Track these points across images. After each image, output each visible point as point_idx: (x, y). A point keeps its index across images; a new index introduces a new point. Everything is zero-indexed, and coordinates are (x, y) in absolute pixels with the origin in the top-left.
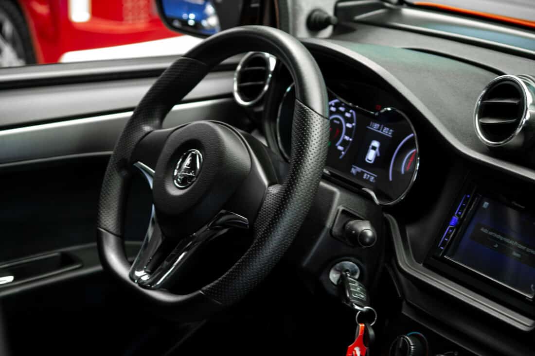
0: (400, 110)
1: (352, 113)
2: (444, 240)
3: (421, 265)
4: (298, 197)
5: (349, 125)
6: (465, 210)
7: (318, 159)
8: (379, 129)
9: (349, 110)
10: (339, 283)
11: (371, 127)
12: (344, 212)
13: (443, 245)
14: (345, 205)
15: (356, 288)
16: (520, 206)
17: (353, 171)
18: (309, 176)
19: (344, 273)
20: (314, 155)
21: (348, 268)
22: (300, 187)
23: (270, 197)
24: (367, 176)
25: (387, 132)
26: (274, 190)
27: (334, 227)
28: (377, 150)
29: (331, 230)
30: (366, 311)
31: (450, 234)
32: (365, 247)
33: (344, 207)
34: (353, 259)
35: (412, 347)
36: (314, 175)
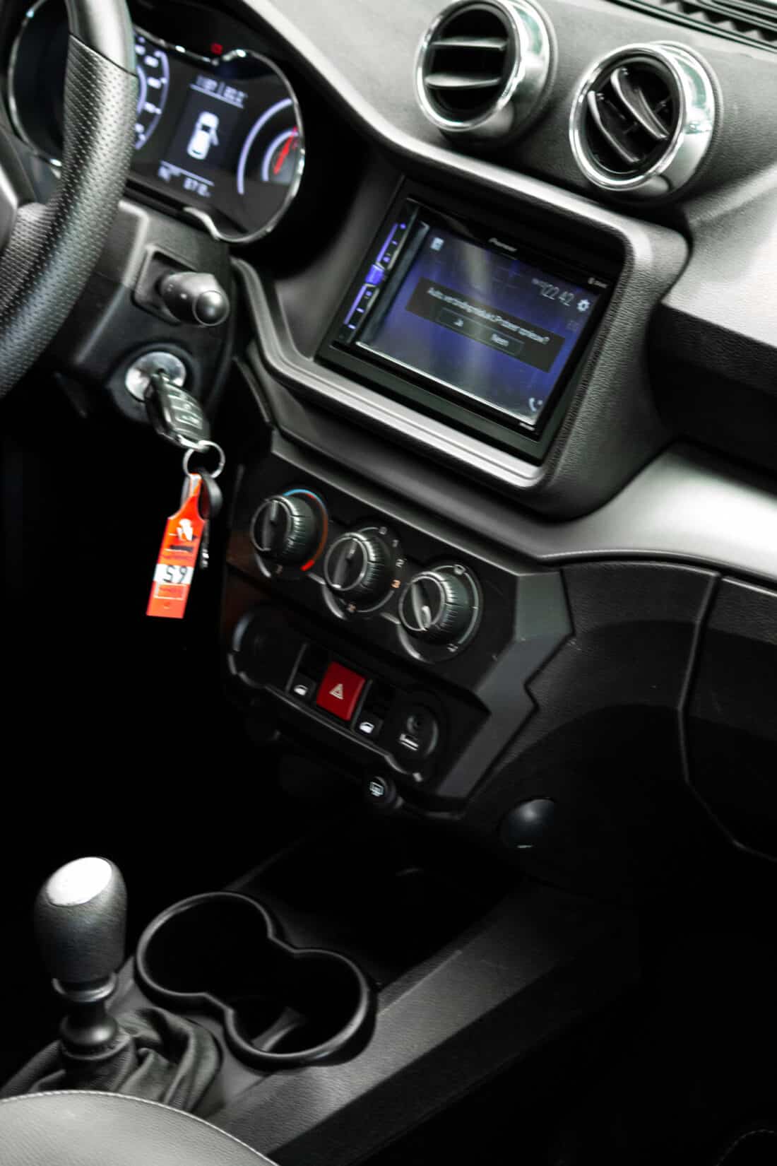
0: (265, 54)
1: (159, 59)
2: (356, 312)
3: (311, 359)
4: (81, 229)
5: (154, 83)
6: (397, 253)
7: (118, 155)
8: (216, 91)
9: (153, 51)
10: (148, 395)
11: (201, 86)
12: (158, 256)
13: (353, 321)
14: (159, 242)
15: (181, 404)
16: (506, 247)
17: (164, 173)
18: (102, 186)
19: (156, 376)
20: (111, 145)
21: (162, 366)
22: (84, 209)
23: (23, 227)
24: (192, 184)
25: (233, 96)
26: (32, 215)
27: (140, 287)
28: (213, 132)
29: (132, 293)
30: (205, 450)
31: (367, 301)
32: (205, 325)
33: (157, 245)
34: (173, 347)
35: (297, 519)
36: (110, 185)
